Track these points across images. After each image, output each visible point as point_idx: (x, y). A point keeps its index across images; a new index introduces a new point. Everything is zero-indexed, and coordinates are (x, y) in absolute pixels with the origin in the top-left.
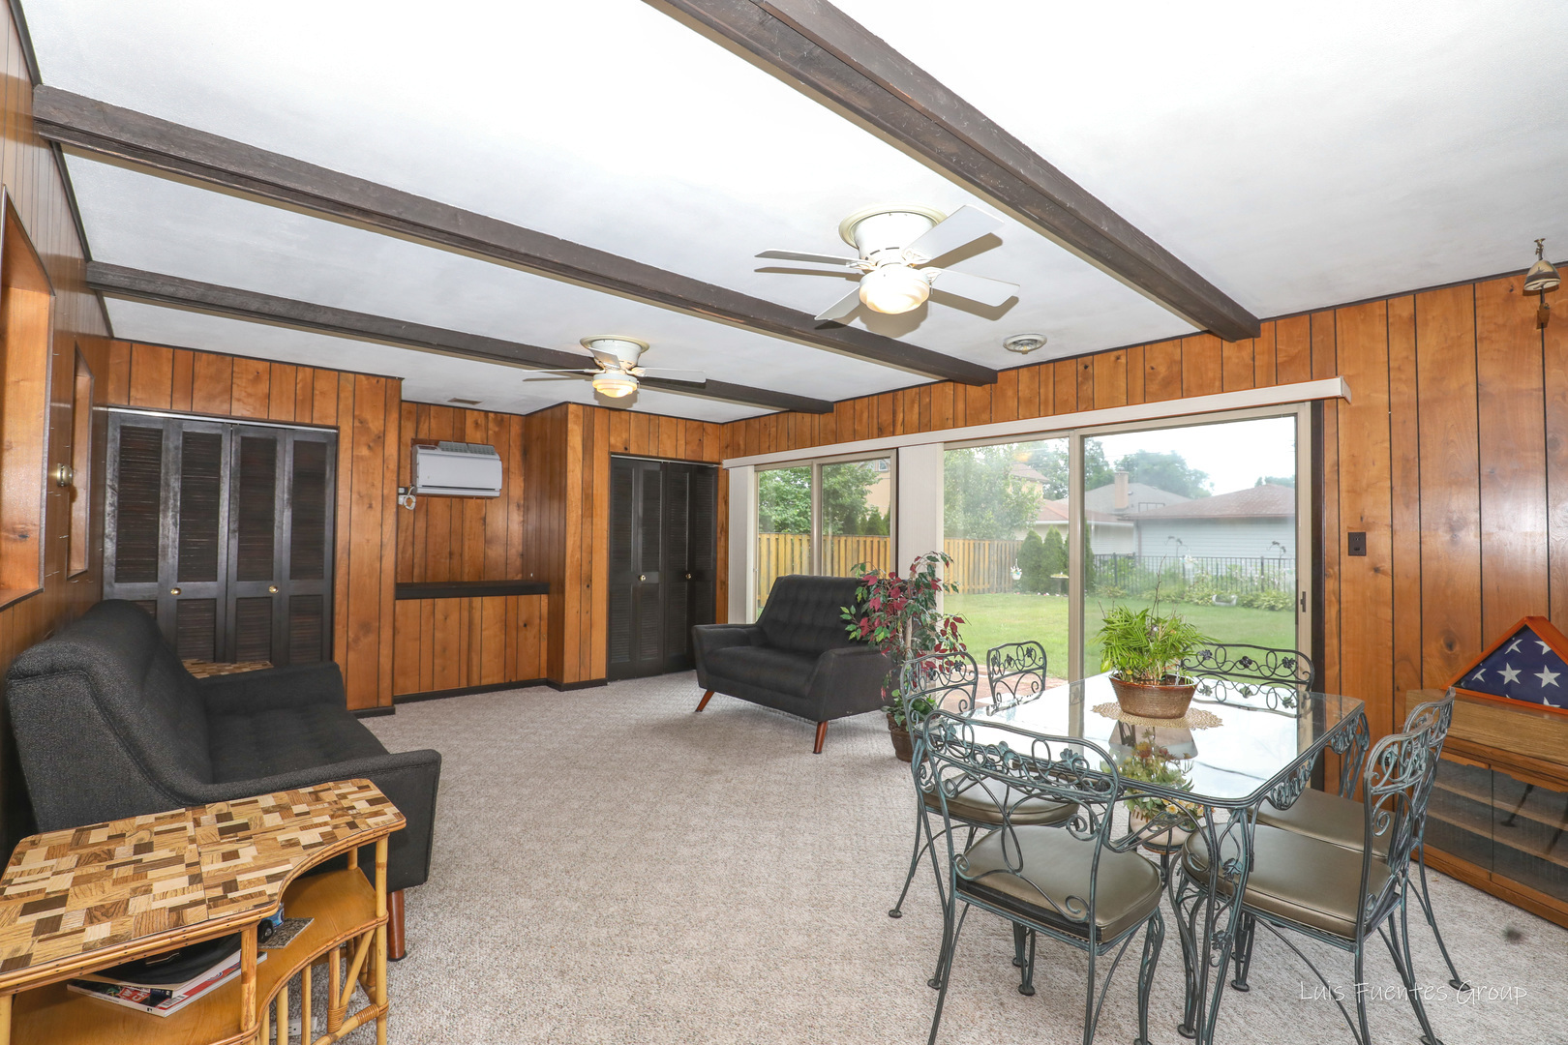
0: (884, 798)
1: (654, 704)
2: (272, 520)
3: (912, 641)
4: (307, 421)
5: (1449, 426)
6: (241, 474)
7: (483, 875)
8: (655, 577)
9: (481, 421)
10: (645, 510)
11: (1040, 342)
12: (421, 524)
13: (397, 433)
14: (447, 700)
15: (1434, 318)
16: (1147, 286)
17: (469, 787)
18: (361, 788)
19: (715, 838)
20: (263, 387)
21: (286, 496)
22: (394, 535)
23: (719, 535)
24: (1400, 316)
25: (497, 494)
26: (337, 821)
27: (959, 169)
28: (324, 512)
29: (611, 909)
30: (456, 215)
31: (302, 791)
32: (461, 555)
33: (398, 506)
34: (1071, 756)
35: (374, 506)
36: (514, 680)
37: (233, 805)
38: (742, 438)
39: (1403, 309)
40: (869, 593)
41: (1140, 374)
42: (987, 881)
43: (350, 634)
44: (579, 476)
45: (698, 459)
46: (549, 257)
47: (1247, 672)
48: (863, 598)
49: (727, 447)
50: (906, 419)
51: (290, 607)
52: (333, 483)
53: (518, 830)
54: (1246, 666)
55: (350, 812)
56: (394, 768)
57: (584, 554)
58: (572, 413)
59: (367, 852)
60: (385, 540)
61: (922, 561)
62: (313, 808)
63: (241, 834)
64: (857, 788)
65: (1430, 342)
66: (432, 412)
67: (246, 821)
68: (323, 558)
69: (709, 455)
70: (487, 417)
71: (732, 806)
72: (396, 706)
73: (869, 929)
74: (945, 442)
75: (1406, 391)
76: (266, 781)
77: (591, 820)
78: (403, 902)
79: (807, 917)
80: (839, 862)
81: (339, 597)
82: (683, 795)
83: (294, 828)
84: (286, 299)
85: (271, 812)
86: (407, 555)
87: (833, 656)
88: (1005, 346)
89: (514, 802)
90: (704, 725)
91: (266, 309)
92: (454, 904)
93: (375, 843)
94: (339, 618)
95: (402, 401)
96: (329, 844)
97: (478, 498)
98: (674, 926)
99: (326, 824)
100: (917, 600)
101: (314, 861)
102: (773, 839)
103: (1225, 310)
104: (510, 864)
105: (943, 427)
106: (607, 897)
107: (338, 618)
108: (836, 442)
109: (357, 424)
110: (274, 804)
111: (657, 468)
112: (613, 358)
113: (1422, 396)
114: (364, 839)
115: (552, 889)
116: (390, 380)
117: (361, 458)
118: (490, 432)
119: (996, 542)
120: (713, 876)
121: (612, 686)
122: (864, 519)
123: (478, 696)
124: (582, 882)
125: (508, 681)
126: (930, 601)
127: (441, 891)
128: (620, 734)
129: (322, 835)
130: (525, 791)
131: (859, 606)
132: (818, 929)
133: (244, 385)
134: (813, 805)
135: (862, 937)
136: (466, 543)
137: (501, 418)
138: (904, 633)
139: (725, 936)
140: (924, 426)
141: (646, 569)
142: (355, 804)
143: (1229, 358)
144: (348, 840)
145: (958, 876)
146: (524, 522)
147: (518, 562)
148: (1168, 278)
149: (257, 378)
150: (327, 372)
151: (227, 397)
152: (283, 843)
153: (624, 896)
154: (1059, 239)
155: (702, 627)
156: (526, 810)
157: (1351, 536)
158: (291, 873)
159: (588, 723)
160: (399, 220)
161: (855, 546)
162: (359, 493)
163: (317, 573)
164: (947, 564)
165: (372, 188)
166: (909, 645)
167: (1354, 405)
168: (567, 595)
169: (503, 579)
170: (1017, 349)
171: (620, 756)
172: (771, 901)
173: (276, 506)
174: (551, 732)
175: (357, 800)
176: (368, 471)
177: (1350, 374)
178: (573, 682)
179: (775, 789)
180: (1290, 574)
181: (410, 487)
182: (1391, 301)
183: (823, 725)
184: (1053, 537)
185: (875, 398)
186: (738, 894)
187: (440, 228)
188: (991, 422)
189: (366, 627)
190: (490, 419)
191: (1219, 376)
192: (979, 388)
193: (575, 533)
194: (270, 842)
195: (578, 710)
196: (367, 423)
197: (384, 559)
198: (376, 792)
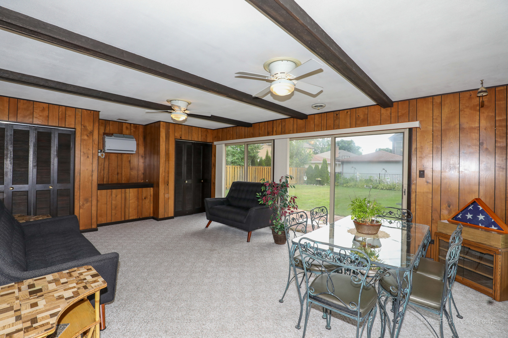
0: (272, 258)
1: (191, 225)
2: (50, 162)
3: (280, 204)
4: (63, 126)
5: (451, 138)
6: (37, 145)
7: (134, 293)
8: (190, 182)
9: (129, 127)
10: (187, 158)
11: (324, 106)
12: (107, 163)
13: (98, 131)
14: (117, 225)
15: (447, 103)
17: (127, 258)
18: (88, 270)
19: (216, 275)
20: (46, 113)
21: (55, 153)
22: (97, 167)
23: (212, 167)
24: (437, 102)
25: (134, 153)
26: (79, 285)
27: (311, 46)
28: (70, 159)
29: (182, 305)
31: (64, 272)
32: (121, 174)
33: (98, 157)
35: (89, 157)
36: (141, 217)
37: (35, 280)
38: (221, 135)
39: (438, 100)
40: (266, 188)
41: (354, 118)
42: (320, 296)
43: (81, 202)
44: (164, 147)
45: (205, 141)
46: (158, 70)
47: (391, 216)
48: (264, 190)
49: (215, 138)
50: (277, 130)
51: (57, 194)
52: (73, 149)
53: (146, 274)
54: (390, 214)
55: (84, 281)
57: (166, 174)
58: (162, 125)
59: (91, 298)
60: (93, 169)
61: (284, 178)
62: (69, 280)
63: (39, 294)
64: (263, 254)
65: (446, 111)
66: (110, 123)
67: (41, 287)
68: (70, 176)
69: (209, 140)
71: (221, 263)
72: (98, 228)
73: (273, 307)
74: (290, 138)
75: (438, 126)
76: (49, 269)
77: (172, 270)
78: (105, 307)
79: (251, 304)
80: (260, 282)
81: (76, 190)
82: (204, 259)
83: (61, 290)
84: (55, 81)
85: (51, 283)
86: (102, 174)
87: (254, 210)
88: (312, 107)
89: (144, 264)
90: (209, 233)
91: (47, 85)
92: (124, 306)
93: (94, 294)
95: (100, 119)
96: (76, 297)
97: (127, 154)
98: (205, 310)
99: (74, 287)
100: (282, 191)
101: (69, 305)
102: (237, 275)
103: (385, 98)
104: (144, 288)
105: (289, 133)
106: (180, 300)
107: (76, 197)
108: (253, 137)
109: (83, 127)
110: (53, 279)
111: (191, 144)
112: (179, 107)
113: (443, 128)
114: (90, 293)
115: (160, 297)
116: (95, 112)
117: (84, 140)
118: (132, 131)
119: (299, 168)
120: (217, 290)
121: (176, 219)
122: (257, 161)
123: (128, 223)
124: (171, 294)
125: (139, 218)
126: (286, 191)
127: (118, 301)
128: (180, 237)
129: (73, 293)
130: (148, 259)
131: (262, 192)
132: (256, 308)
133: (38, 112)
134: (249, 261)
135: (271, 310)
136: (123, 169)
137: (136, 126)
138: (278, 200)
139: (224, 313)
140: (283, 132)
141: (187, 179)
142: (86, 277)
143: (383, 113)
145: (310, 294)
146: (144, 162)
147: (142, 176)
149: (43, 110)
150: (71, 108)
151: (31, 116)
152: (57, 297)
153: (186, 299)
155: (208, 199)
156: (148, 267)
157: (420, 171)
158: (60, 312)
159: (168, 233)
160: (101, 53)
161: (255, 169)
162: (84, 152)
163: (68, 181)
164: (291, 179)
165: (90, 40)
166: (279, 206)
167: (422, 130)
168: (160, 188)
169: (137, 182)
170: (316, 108)
171: (181, 245)
172: (239, 298)
173: (51, 157)
174: (155, 236)
175: (87, 275)
176: (87, 144)
177: (421, 120)
178: (162, 217)
179: (235, 256)
180: (388, 179)
181: (102, 149)
182: (434, 97)
183: (250, 233)
184: (317, 167)
185: (267, 122)
186: (227, 296)
187: (117, 57)
188: (305, 132)
189: (86, 200)
190: (132, 126)
191: (380, 119)
192: (302, 120)
193: (163, 167)
194: (51, 297)
195: (165, 228)
196: (87, 127)
197: (93, 176)
198: (94, 272)
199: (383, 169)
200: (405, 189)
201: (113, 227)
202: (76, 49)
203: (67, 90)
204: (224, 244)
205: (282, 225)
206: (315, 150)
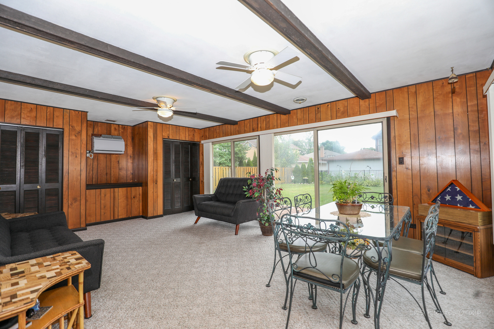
0: (260, 248)
1: (180, 222)
2: (38, 162)
4: (51, 126)
5: (427, 124)
6: (25, 145)
7: (121, 284)
8: (179, 180)
9: (117, 127)
10: (175, 158)
11: (305, 100)
12: (95, 163)
13: (86, 131)
14: (106, 224)
15: (421, 92)
16: (340, 80)
17: (115, 253)
18: (72, 254)
19: (204, 265)
20: (34, 114)
21: (43, 153)
22: (85, 166)
23: (200, 166)
24: (412, 92)
25: (123, 153)
26: (62, 267)
27: (286, 34)
28: (58, 159)
29: (169, 292)
30: (107, 46)
31: (48, 257)
32: (110, 174)
33: (87, 157)
34: (333, 226)
35: (77, 156)
36: (130, 216)
37: (18, 264)
38: (208, 133)
39: (413, 89)
40: (252, 181)
41: (335, 110)
42: (303, 271)
43: (69, 202)
44: (152, 146)
45: (193, 141)
46: (142, 63)
47: (373, 200)
48: (250, 183)
49: (202, 137)
50: (261, 126)
51: (46, 193)
52: (62, 149)
53: (134, 267)
54: (373, 199)
55: (68, 263)
56: (86, 247)
57: (154, 172)
58: (149, 125)
59: (75, 279)
60: (82, 169)
61: (269, 171)
62: (52, 263)
63: (21, 275)
64: (251, 245)
65: (420, 99)
66: (99, 125)
67: (23, 270)
68: (58, 175)
69: (196, 139)
70: (119, 126)
71: (209, 254)
72: (87, 227)
73: (260, 292)
74: (274, 133)
75: (414, 114)
76: (33, 254)
77: (160, 262)
78: (90, 296)
79: (239, 289)
80: (247, 270)
81: (64, 189)
82: (192, 251)
83: (44, 271)
84: (42, 79)
85: (34, 266)
86: (91, 174)
87: (241, 202)
88: (294, 101)
89: (132, 257)
90: (198, 228)
91: (33, 83)
92: (110, 295)
93: (78, 275)
94: (65, 197)
95: (88, 120)
96: (59, 276)
97: (116, 154)
98: (192, 296)
99: (57, 269)
100: (268, 183)
101: (52, 283)
102: (224, 264)
103: (362, 89)
104: (131, 279)
105: (273, 128)
106: (168, 288)
108: (239, 134)
109: (71, 127)
110: (36, 263)
111: (179, 143)
112: (165, 103)
113: (419, 116)
114: (74, 273)
115: (147, 287)
116: (83, 112)
117: (73, 140)
118: (120, 132)
119: (286, 168)
120: (205, 278)
121: (165, 217)
122: (245, 162)
123: (118, 222)
124: (158, 284)
125: (128, 217)
126: (271, 184)
127: (105, 291)
128: (169, 232)
129: (56, 273)
130: (136, 254)
131: (249, 186)
132: (243, 293)
133: (26, 113)
134: (237, 252)
135: (258, 294)
136: (112, 170)
137: (124, 127)
138: (264, 192)
139: (211, 298)
140: (268, 128)
141: (176, 177)
142: (70, 260)
143: (362, 105)
144: (66, 274)
145: (293, 270)
146: (133, 163)
147: (131, 176)
148: (347, 77)
149: (31, 110)
150: (59, 109)
151: (19, 117)
152: (39, 277)
153: (173, 287)
154: (315, 61)
155: (196, 196)
156: (136, 260)
157: (399, 158)
158: (42, 289)
159: (157, 229)
161: (243, 170)
162: (72, 152)
163: (56, 180)
164: (277, 172)
165: (74, 33)
166: (265, 198)
167: (399, 118)
168: (149, 186)
169: (126, 182)
170: (298, 102)
171: (169, 240)
172: (226, 285)
173: (40, 157)
174: (144, 233)
175: (71, 259)
176: (75, 144)
177: (398, 109)
178: (151, 216)
179: (224, 247)
180: (373, 175)
181: (91, 151)
182: (409, 87)
183: (238, 226)
184: (303, 166)
185: (252, 119)
186: (214, 283)
187: (101, 50)
188: (289, 126)
189: (75, 200)
190: (120, 127)
191: (359, 110)
192: (285, 116)
193: (151, 165)
194: (33, 277)
195: (154, 225)
196: (75, 127)
197: (82, 175)
198: (79, 255)
199: (367, 166)
200: (386, 177)
201: (103, 226)
202: (61, 42)
203: (54, 88)
204: (212, 238)
205: (269, 217)
206: (302, 152)
